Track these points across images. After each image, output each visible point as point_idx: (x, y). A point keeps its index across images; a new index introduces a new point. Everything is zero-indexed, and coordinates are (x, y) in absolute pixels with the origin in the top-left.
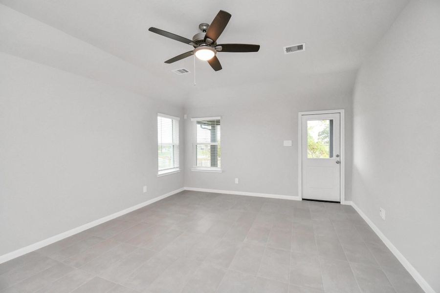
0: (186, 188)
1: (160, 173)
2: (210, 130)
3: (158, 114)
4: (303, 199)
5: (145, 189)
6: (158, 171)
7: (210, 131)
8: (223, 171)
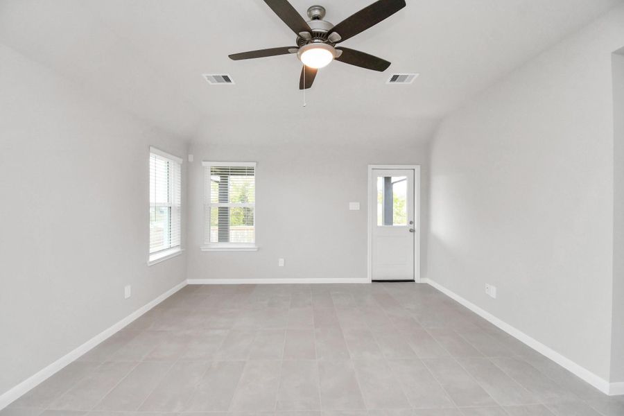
0: (190, 282)
1: (152, 258)
2: (217, 182)
3: (151, 148)
4: (373, 281)
5: (128, 292)
6: (148, 254)
7: (217, 184)
8: (259, 249)
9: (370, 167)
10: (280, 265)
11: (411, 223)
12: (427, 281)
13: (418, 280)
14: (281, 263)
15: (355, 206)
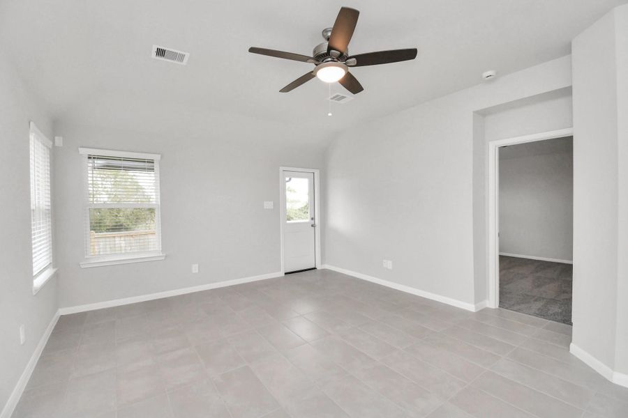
9: (281, 168)
10: (194, 272)
11: (312, 219)
12: (327, 267)
13: (319, 267)
14: (195, 269)
15: (268, 205)
